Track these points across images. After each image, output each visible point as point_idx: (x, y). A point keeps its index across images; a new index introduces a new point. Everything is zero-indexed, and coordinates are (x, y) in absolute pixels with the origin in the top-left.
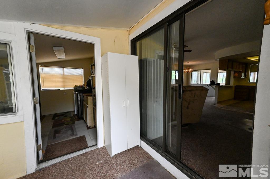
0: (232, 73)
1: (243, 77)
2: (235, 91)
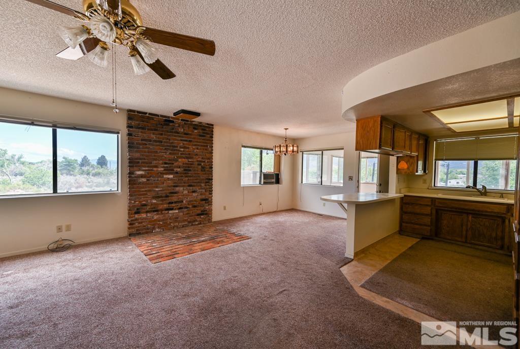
0: (393, 160)
1: (420, 172)
2: (403, 212)
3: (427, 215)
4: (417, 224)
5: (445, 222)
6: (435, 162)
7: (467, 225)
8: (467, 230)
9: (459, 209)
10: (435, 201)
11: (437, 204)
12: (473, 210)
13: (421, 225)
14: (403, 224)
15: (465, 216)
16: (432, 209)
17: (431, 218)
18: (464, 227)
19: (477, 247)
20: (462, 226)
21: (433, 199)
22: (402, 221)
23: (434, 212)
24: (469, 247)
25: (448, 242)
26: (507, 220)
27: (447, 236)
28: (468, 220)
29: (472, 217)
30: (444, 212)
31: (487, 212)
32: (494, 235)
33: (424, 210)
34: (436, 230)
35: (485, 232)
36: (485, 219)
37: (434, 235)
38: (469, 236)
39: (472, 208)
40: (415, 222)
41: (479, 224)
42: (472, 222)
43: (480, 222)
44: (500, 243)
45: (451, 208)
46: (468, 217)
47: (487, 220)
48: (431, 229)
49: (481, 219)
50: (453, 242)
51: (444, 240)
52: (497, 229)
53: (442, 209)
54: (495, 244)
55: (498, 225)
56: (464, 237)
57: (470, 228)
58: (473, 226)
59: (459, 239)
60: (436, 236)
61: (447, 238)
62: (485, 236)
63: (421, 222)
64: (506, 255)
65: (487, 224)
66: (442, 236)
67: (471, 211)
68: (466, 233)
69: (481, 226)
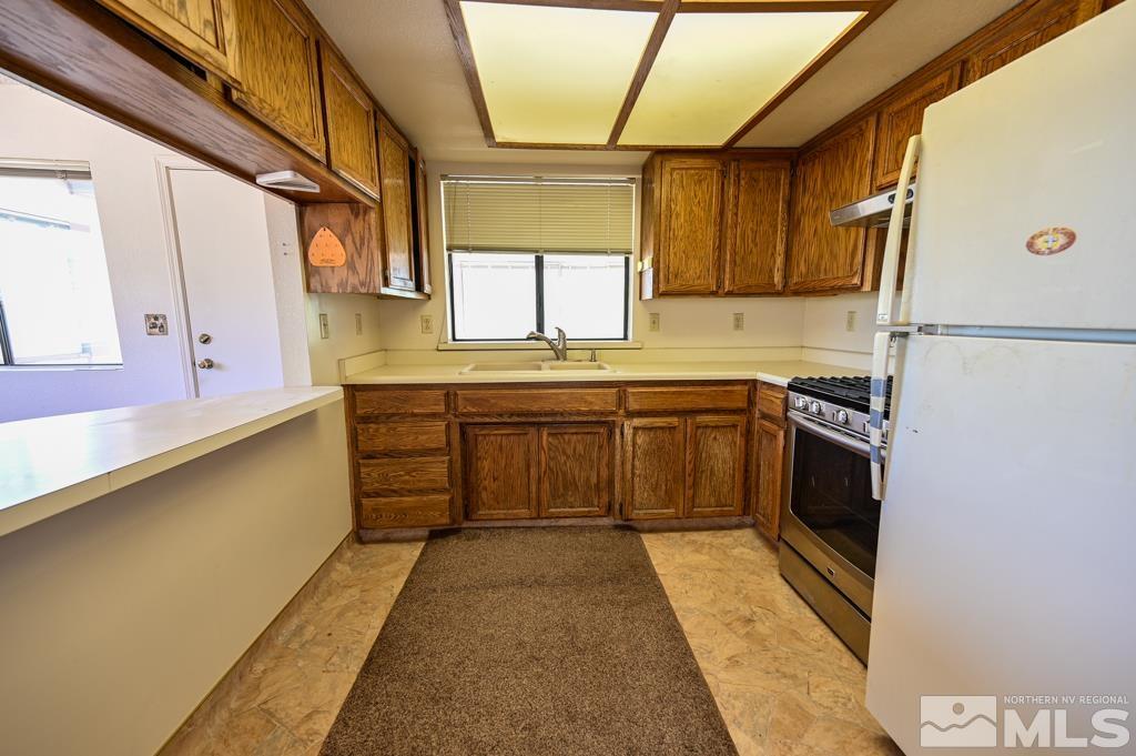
2: (359, 455)
4: (410, 492)
5: (486, 464)
6: (450, 256)
7: (539, 463)
8: (539, 478)
9: (518, 415)
10: (455, 395)
11: (461, 409)
12: (553, 414)
13: (421, 492)
14: (365, 501)
15: (532, 430)
16: (448, 426)
17: (450, 461)
18: (533, 471)
19: (562, 522)
20: (528, 467)
21: (450, 392)
22: (359, 493)
23: (456, 436)
24: (544, 528)
25: (498, 528)
26: (618, 431)
27: (495, 509)
28: (540, 447)
29: (549, 434)
30: (483, 432)
31: (579, 413)
32: (594, 480)
33: (426, 433)
34: (466, 498)
35: (577, 473)
36: (575, 436)
37: (462, 518)
38: (545, 498)
39: (548, 406)
40: (403, 486)
41: (564, 453)
42: (550, 449)
43: (566, 446)
44: (605, 498)
45: (501, 415)
46: (540, 437)
47: (579, 437)
48: (452, 498)
49: (566, 437)
50: (508, 524)
51: (488, 524)
52: (599, 459)
53: (476, 424)
54: (596, 504)
55: (600, 447)
56: (534, 503)
57: (545, 472)
58: (552, 464)
59: (524, 512)
60: (467, 517)
61: (495, 517)
62: (577, 487)
63: (419, 481)
64: (617, 527)
65: (580, 448)
66: (481, 512)
67: (546, 415)
68: (539, 490)
69: (568, 457)
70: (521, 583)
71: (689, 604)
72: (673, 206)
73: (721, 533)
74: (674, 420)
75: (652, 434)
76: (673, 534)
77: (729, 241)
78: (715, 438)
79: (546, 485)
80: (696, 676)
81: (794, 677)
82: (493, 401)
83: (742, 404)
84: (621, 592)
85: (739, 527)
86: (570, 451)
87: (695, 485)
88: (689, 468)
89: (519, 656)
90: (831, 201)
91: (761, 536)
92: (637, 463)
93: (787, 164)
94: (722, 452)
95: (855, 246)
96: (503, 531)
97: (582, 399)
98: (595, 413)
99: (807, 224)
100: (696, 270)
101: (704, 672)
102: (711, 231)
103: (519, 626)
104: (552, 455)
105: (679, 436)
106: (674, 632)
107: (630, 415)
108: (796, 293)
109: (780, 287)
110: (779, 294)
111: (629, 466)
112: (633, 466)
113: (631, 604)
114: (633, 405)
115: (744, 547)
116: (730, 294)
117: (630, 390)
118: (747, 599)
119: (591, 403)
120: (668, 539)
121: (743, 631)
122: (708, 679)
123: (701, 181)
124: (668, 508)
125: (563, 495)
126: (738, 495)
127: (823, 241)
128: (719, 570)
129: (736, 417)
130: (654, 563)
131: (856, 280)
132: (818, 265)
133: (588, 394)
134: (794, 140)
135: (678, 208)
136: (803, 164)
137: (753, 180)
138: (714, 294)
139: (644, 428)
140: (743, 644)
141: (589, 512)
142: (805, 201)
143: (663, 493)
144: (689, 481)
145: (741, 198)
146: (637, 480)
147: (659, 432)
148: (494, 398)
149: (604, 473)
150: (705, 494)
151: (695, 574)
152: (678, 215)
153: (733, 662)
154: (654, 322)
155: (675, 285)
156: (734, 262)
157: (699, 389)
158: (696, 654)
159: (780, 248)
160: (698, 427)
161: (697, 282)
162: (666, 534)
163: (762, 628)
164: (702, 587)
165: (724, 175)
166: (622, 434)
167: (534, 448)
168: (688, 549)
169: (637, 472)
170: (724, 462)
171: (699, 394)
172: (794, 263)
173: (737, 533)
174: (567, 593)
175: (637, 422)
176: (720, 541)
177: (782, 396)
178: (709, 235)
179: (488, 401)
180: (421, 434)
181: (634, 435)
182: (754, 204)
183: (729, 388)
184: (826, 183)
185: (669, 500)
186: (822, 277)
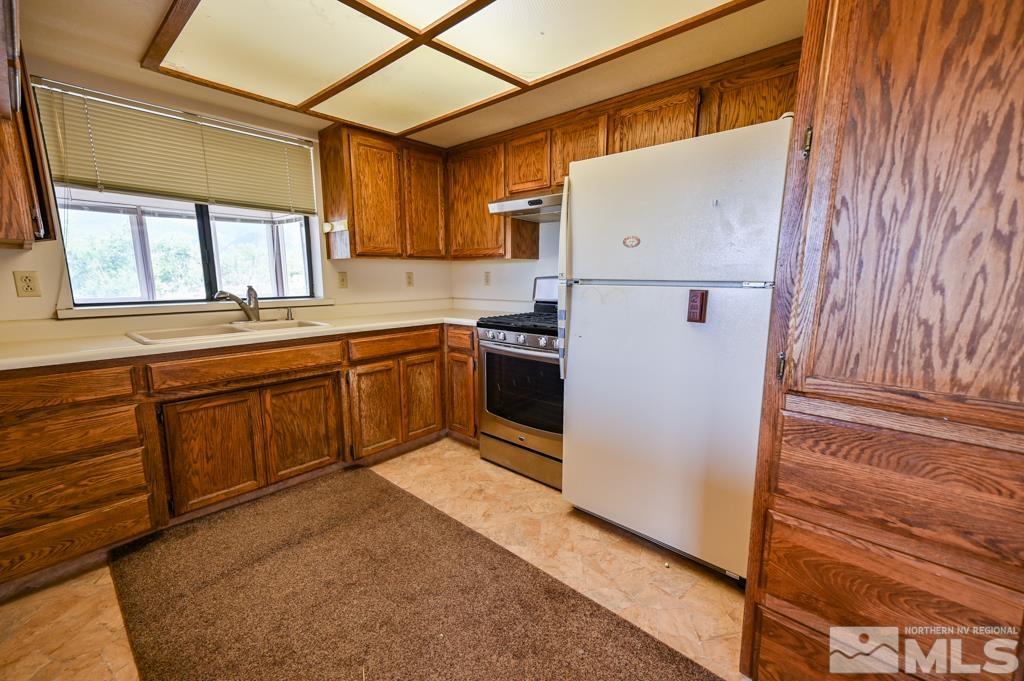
3: (127, 443)
5: (196, 445)
7: (264, 428)
8: (265, 444)
9: (237, 381)
10: (147, 369)
11: (157, 386)
12: (278, 374)
13: (98, 503)
15: (253, 396)
16: (139, 410)
17: (146, 452)
18: (256, 438)
19: (291, 482)
20: (251, 435)
21: (140, 368)
23: (151, 420)
24: (273, 494)
25: (216, 513)
26: (343, 381)
27: (212, 492)
28: (264, 411)
29: (273, 396)
30: (188, 408)
31: (306, 369)
32: (322, 430)
33: (102, 425)
34: (171, 491)
35: (305, 428)
36: (300, 394)
37: (167, 517)
38: (272, 463)
39: (273, 367)
40: (63, 504)
41: (291, 411)
42: (274, 411)
43: (292, 405)
44: (335, 445)
45: (214, 385)
46: (262, 402)
47: (305, 393)
48: (152, 495)
49: (292, 396)
50: (228, 504)
51: (202, 513)
52: (326, 410)
53: (180, 400)
54: (326, 453)
55: (327, 399)
56: (261, 471)
57: (271, 437)
58: (278, 426)
59: (249, 484)
60: (173, 513)
61: (214, 500)
62: (306, 443)
63: (96, 489)
64: (346, 469)
65: (307, 404)
66: (191, 502)
67: (270, 376)
68: (265, 456)
69: (294, 415)
70: (288, 544)
71: (439, 498)
72: (362, 178)
73: (429, 447)
74: (390, 363)
75: (373, 378)
76: (395, 460)
77: (407, 214)
78: (420, 373)
79: (273, 450)
80: (472, 533)
81: (520, 507)
82: (204, 370)
83: (435, 343)
84: (386, 511)
85: (438, 439)
86: (296, 409)
87: (409, 414)
88: (403, 400)
89: (335, 591)
90: (478, 194)
91: (456, 440)
92: (363, 406)
93: (440, 160)
94: (425, 382)
95: (499, 228)
96: (223, 514)
97: (308, 355)
98: (320, 367)
99: (459, 207)
100: (384, 236)
101: (474, 529)
102: (394, 203)
103: (315, 573)
104: (277, 415)
105: (394, 376)
106: (441, 517)
107: (354, 363)
108: (456, 258)
109: (443, 253)
110: (443, 258)
111: (356, 411)
112: (360, 409)
113: (399, 516)
114: (356, 354)
115: (448, 452)
116: (411, 257)
117: (352, 341)
118: (471, 479)
119: (318, 357)
120: (394, 464)
121: (481, 498)
122: (479, 531)
123: (382, 160)
124: (390, 438)
125: (292, 454)
126: (438, 415)
127: (474, 223)
128: (444, 470)
129: (432, 354)
130: (395, 483)
131: (501, 251)
132: (472, 239)
133: (314, 350)
134: (445, 143)
135: (366, 179)
136: (453, 162)
137: (420, 167)
138: (399, 256)
139: (367, 374)
140: (485, 505)
141: (320, 463)
142: (456, 190)
143: (385, 427)
144: (404, 411)
145: (413, 179)
146: (363, 420)
147: (379, 376)
148: (204, 367)
149: (332, 422)
150: (417, 418)
151: (429, 479)
152: (366, 186)
153: (486, 516)
154: (343, 280)
155: (370, 247)
156: (411, 229)
157: (406, 334)
158: (463, 522)
159: (441, 223)
160: (408, 366)
161: (386, 246)
162: (390, 461)
163: (490, 491)
164: (440, 484)
165: (399, 158)
166: (348, 382)
167: (255, 414)
168: (413, 466)
169: (363, 414)
170: (428, 390)
171: (407, 339)
172: (452, 236)
173: (439, 444)
174: (340, 532)
175: (361, 369)
176: (432, 452)
177: (469, 333)
178: (392, 206)
179: (197, 371)
180: (93, 428)
181: (359, 381)
182: (422, 186)
183: (426, 332)
184: (472, 181)
185: (391, 432)
186: (476, 246)
